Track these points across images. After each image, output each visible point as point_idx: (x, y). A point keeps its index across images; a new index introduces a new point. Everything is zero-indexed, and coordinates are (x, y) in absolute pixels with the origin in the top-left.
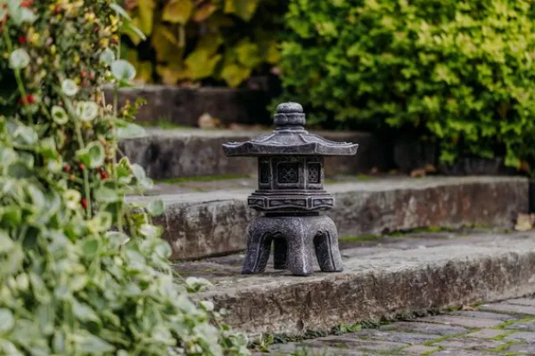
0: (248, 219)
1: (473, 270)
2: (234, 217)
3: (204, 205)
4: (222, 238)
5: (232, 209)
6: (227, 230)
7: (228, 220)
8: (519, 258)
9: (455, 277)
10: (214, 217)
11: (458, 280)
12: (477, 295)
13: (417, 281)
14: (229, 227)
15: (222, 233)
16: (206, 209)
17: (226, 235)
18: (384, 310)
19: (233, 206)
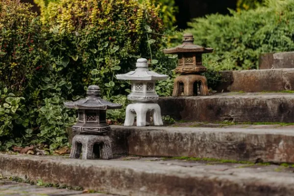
0: (170, 141)
1: (103, 173)
2: (162, 139)
3: (148, 131)
4: (156, 148)
5: (162, 134)
6: (158, 145)
7: (159, 139)
8: (133, 174)
9: (93, 174)
10: (152, 138)
11: (95, 176)
12: (105, 188)
13: (74, 171)
14: (159, 143)
15: (156, 146)
16: (149, 133)
17: (158, 147)
18: (58, 181)
19: (162, 133)
